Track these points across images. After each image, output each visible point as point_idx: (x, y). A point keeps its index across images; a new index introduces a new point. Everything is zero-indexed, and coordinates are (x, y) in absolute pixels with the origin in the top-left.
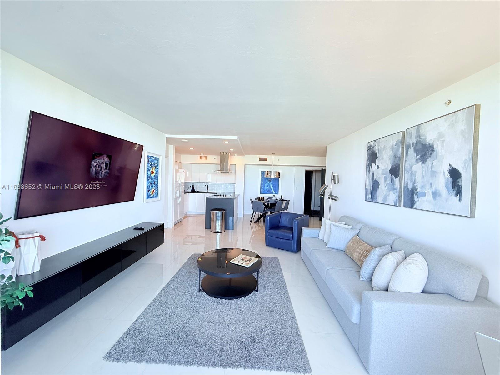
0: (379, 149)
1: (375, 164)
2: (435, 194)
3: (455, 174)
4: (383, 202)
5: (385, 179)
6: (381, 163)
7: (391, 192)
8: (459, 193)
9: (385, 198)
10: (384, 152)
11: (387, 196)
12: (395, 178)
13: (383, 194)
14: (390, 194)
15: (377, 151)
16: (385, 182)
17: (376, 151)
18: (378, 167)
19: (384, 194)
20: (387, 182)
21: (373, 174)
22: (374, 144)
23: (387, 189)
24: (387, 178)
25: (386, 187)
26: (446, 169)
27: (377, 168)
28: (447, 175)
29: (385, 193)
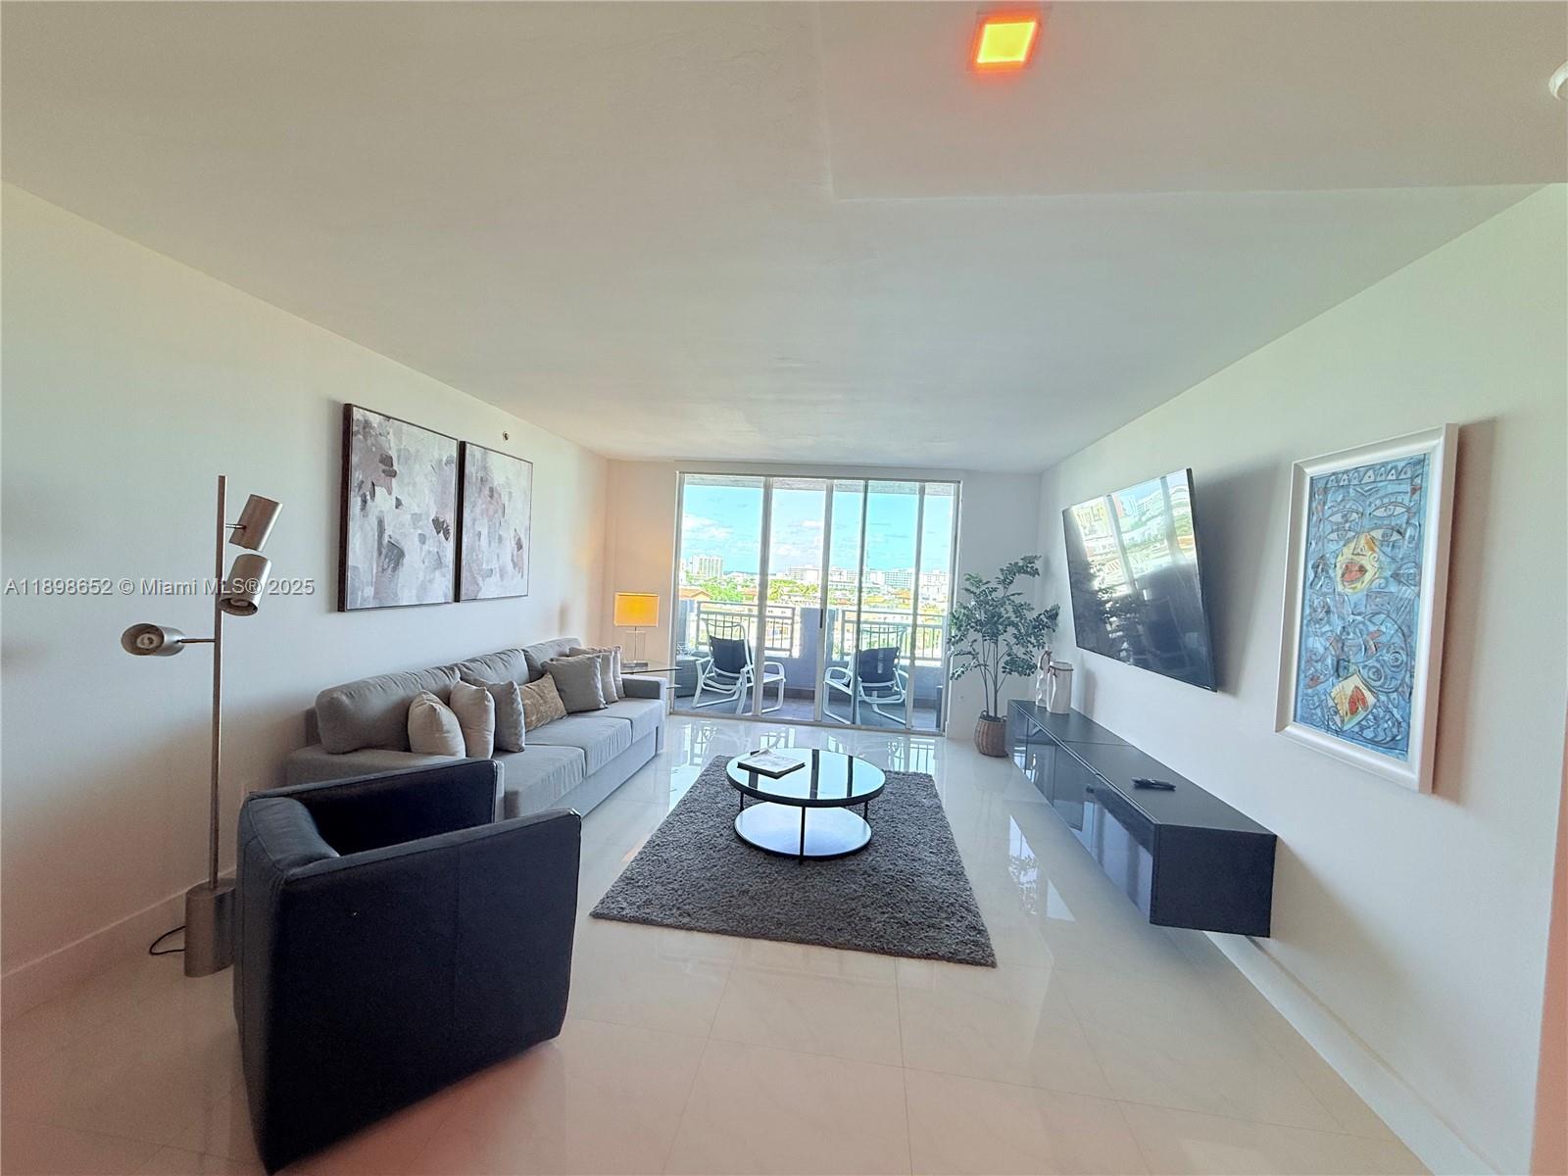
0: (399, 451)
1: (390, 494)
2: (503, 574)
3: (520, 547)
4: (419, 600)
5: (423, 539)
6: (409, 494)
7: (437, 573)
8: (521, 571)
9: (423, 588)
10: (417, 466)
11: (428, 584)
12: (447, 539)
13: (418, 578)
14: (433, 579)
15: (393, 454)
16: (421, 548)
17: (390, 452)
18: (399, 504)
19: (419, 581)
20: (426, 547)
21: (381, 523)
22: (380, 424)
23: (426, 568)
24: (428, 536)
25: (426, 560)
26: (513, 533)
27: (397, 507)
28: (513, 543)
29: (421, 577)
